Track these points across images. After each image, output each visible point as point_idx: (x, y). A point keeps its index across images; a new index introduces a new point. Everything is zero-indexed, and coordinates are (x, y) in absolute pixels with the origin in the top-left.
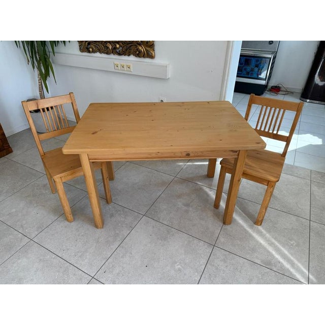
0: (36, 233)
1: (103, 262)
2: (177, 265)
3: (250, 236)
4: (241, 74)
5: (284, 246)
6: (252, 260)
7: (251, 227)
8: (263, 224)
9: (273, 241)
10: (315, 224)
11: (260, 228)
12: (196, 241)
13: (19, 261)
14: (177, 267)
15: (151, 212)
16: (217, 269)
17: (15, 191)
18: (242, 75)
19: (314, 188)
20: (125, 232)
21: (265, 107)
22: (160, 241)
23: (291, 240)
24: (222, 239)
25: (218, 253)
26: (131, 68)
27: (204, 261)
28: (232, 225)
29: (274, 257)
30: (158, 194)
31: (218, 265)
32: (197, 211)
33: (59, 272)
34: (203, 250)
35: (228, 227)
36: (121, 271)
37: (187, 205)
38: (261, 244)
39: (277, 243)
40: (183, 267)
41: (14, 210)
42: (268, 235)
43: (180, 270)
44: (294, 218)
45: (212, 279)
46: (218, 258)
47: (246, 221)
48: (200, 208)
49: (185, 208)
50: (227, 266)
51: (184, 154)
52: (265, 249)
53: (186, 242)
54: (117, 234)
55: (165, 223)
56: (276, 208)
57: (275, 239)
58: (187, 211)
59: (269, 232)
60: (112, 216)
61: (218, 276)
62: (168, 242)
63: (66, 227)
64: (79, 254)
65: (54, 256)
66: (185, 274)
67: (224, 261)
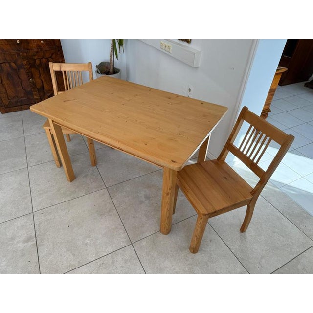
0: (34, 164)
1: (48, 206)
2: (88, 240)
11: (191, 255)
12: (122, 231)
13: (10, 178)
14: (88, 241)
15: (114, 188)
16: (113, 263)
21: (253, 127)
22: (96, 214)
24: (144, 243)
25: (129, 251)
27: (110, 250)
28: (167, 236)
30: (134, 177)
31: (117, 261)
32: (150, 207)
33: (21, 196)
34: (121, 239)
35: (161, 236)
36: (51, 219)
37: (147, 197)
40: (90, 244)
41: (38, 143)
43: (86, 244)
45: (100, 267)
46: (123, 255)
48: (156, 205)
49: (143, 199)
53: (113, 227)
54: (76, 192)
55: (115, 202)
56: (231, 248)
58: (142, 202)
60: (86, 176)
61: (107, 268)
62: (101, 218)
63: (52, 169)
64: (41, 192)
65: (28, 185)
66: (86, 250)
67: (126, 261)
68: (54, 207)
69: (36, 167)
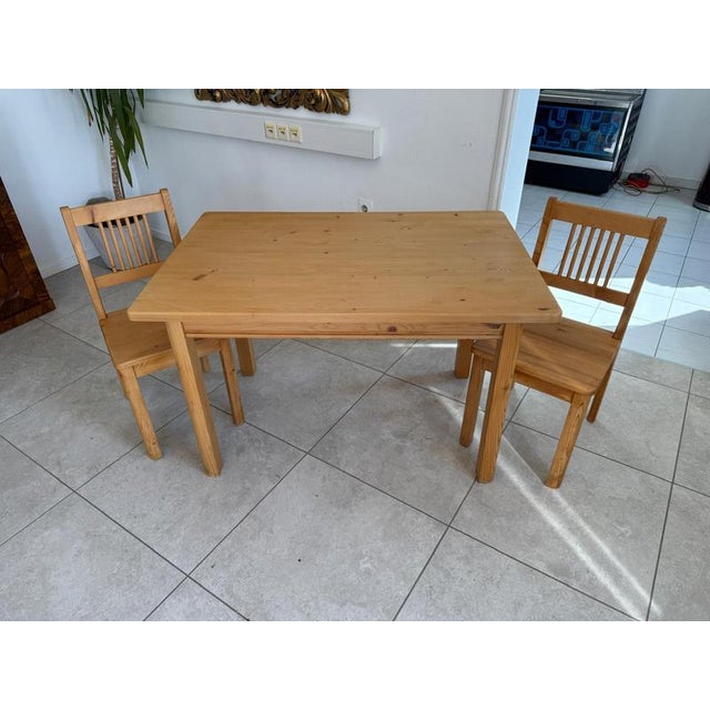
0: (86, 478)
1: (213, 546)
2: (364, 563)
3: (532, 509)
4: (558, 146)
5: (603, 536)
6: (529, 562)
7: (536, 490)
8: (563, 484)
9: (582, 523)
10: (683, 492)
11: (556, 493)
12: (411, 514)
13: (46, 533)
14: (364, 565)
15: (323, 446)
16: (448, 575)
17: (53, 390)
18: (560, 148)
19: (695, 412)
20: (265, 486)
21: (579, 227)
22: (335, 510)
23: (622, 524)
24: (467, 513)
25: (456, 541)
26: (300, 133)
27: (422, 557)
28: (494, 483)
29: (577, 558)
30: (343, 410)
31: (452, 569)
32: (421, 450)
33: (120, 559)
34: (424, 532)
35: (485, 488)
36: (245, 567)
37: (402, 435)
38: (552, 528)
39: (588, 529)
40: (375, 567)
41: (47, 429)
42: (570, 510)
43: (368, 572)
44: (635, 476)
45: (433, 597)
46: (454, 553)
47: (525, 476)
48: (429, 442)
49: (398, 441)
50: (470, 572)
51: (384, 328)
52: (559, 539)
53: (389, 515)
54: (249, 489)
55: (351, 471)
56: (599, 452)
57: (586, 519)
58: (400, 450)
59: (574, 502)
60: (241, 450)
61: (447, 590)
62: (351, 512)
63: (144, 469)
64: (166, 527)
65: (115, 527)
66: (377, 583)
67: (466, 559)
68: (227, 542)
69: (98, 480)
